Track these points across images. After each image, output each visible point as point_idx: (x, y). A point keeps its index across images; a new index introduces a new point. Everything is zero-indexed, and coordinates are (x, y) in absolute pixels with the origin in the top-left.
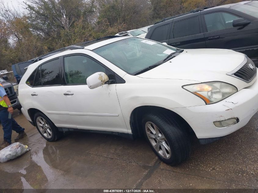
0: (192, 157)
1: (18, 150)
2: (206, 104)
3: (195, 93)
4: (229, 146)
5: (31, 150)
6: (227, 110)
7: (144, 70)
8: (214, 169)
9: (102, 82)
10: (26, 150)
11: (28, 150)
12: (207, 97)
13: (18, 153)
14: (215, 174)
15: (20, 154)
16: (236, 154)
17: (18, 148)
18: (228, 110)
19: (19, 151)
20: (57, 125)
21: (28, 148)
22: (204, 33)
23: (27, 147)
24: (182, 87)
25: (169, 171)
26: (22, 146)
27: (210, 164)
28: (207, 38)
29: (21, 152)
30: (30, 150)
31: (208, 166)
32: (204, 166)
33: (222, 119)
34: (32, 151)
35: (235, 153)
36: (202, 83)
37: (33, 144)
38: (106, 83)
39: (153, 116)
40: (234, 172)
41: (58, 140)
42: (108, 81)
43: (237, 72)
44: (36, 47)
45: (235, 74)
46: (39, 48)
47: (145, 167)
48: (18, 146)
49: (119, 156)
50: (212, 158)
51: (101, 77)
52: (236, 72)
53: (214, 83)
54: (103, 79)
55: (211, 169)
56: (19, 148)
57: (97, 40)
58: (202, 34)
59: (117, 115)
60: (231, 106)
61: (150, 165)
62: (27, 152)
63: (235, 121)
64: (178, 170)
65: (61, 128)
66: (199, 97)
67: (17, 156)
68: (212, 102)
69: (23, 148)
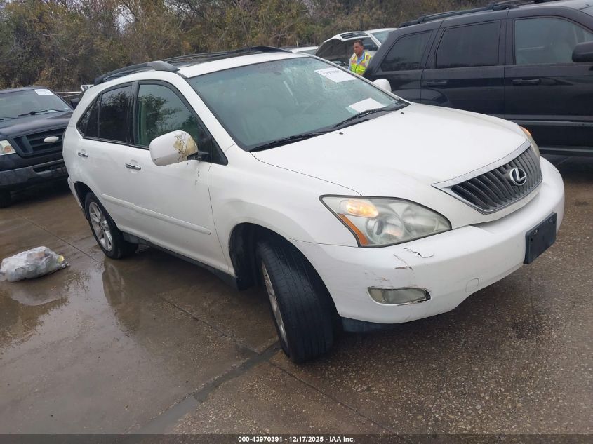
0: (345, 352)
1: (41, 262)
2: (359, 246)
3: (341, 218)
4: (433, 348)
5: (70, 266)
6: (400, 268)
7: (276, 142)
8: (369, 389)
9: (181, 155)
10: (58, 264)
11: (63, 266)
12: (363, 230)
13: (41, 268)
14: (364, 400)
15: (43, 272)
16: (434, 369)
17: (41, 259)
18: (403, 268)
19: (43, 264)
20: (120, 227)
21: (64, 262)
22: (506, 66)
23: (63, 259)
24: (321, 197)
25: (283, 370)
26: (52, 256)
27: (369, 377)
28: (511, 79)
29: (47, 268)
30: (67, 267)
31: (364, 379)
32: (355, 379)
33: (387, 285)
34: (70, 269)
35: (434, 366)
36: (361, 197)
37: (78, 255)
38: (190, 157)
39: (266, 249)
40: (402, 406)
41: (123, 258)
42: (196, 154)
43: (462, 184)
44: (166, 42)
45: (454, 189)
46: (171, 44)
47: (244, 352)
48: (43, 255)
49: (212, 317)
50: (380, 366)
51: (179, 144)
52: (459, 185)
53: (393, 202)
54: (184, 149)
55: (365, 387)
56: (44, 259)
57: (237, 52)
58: (501, 67)
59: (209, 231)
60: (413, 261)
61: (256, 351)
62: (60, 270)
63: (423, 295)
64: (300, 374)
65: (128, 234)
66: (347, 226)
67: (38, 273)
68: (374, 243)
69: (52, 260)
